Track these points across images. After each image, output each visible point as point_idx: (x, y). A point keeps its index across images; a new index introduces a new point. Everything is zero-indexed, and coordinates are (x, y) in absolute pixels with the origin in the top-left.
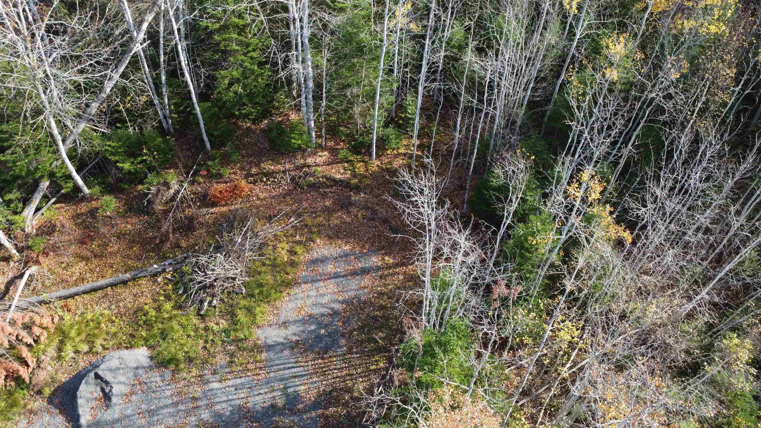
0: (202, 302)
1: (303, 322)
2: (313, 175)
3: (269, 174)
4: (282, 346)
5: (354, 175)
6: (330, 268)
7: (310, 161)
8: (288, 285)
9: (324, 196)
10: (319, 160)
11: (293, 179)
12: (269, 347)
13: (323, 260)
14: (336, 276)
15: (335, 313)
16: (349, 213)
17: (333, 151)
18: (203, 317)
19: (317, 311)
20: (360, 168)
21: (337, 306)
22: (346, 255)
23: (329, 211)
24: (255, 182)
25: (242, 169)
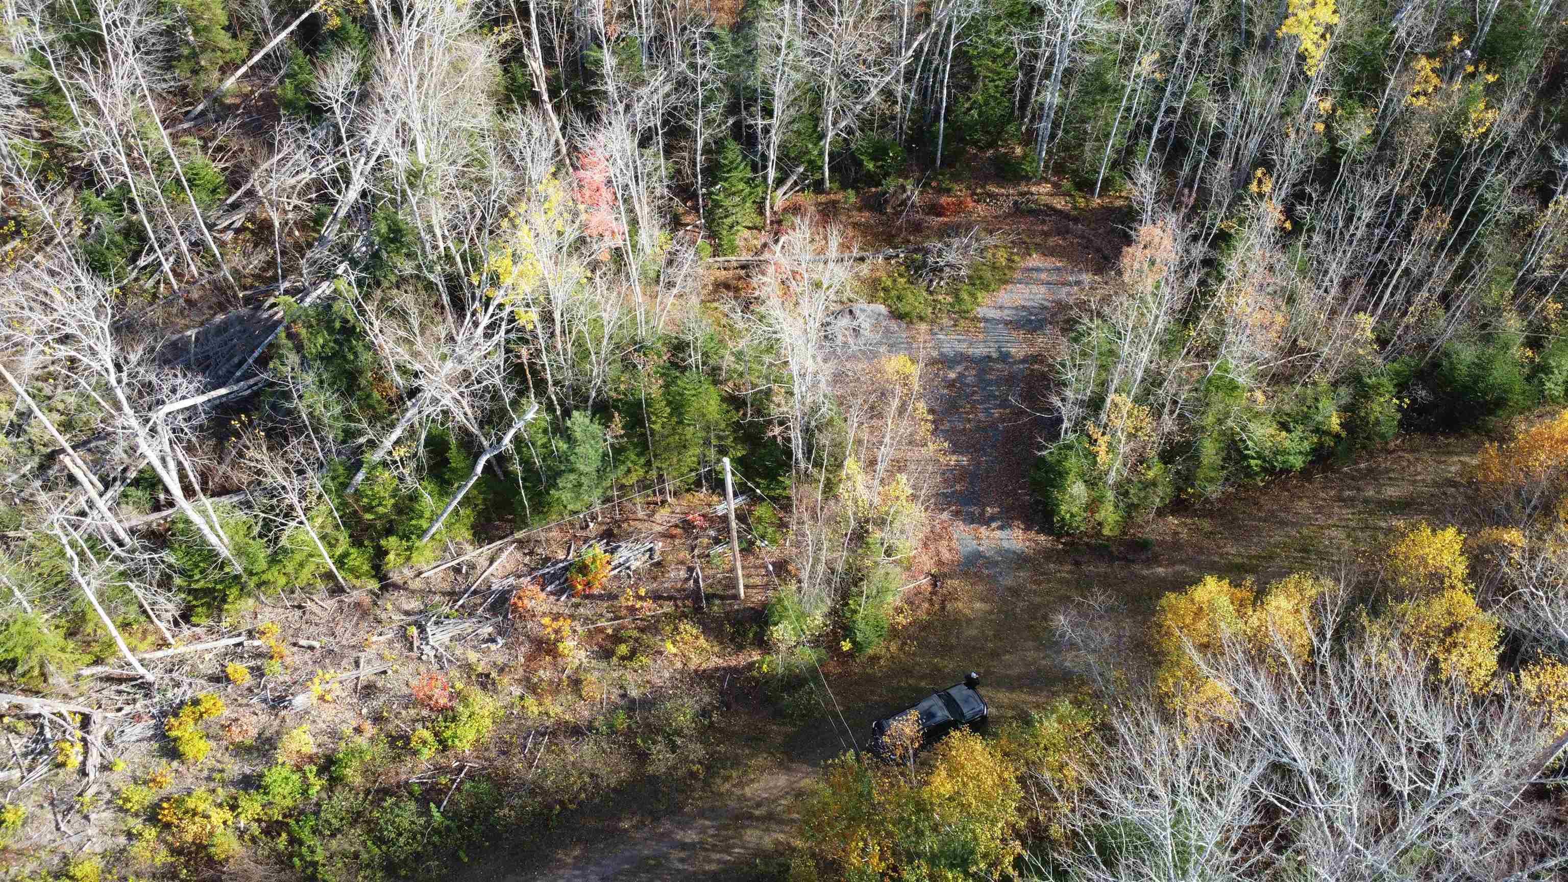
0: (931, 281)
1: (1016, 308)
2: (1036, 202)
3: (991, 196)
4: (998, 322)
5: (1075, 208)
6: (1043, 276)
7: (1034, 189)
8: (1006, 282)
9: (1044, 222)
10: (1042, 190)
11: (1016, 203)
12: (986, 320)
13: (1038, 270)
14: (1048, 283)
15: (1045, 308)
16: (1065, 239)
17: (1055, 185)
18: (931, 293)
19: (1027, 304)
20: (1082, 203)
21: (1046, 303)
22: (1058, 269)
23: (1046, 234)
24: (978, 201)
25: (968, 188)
